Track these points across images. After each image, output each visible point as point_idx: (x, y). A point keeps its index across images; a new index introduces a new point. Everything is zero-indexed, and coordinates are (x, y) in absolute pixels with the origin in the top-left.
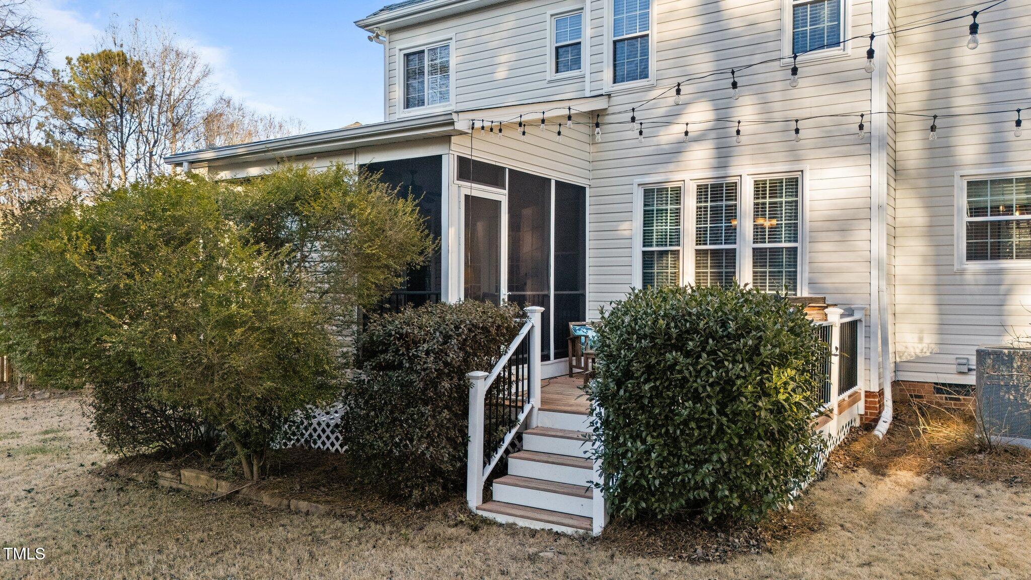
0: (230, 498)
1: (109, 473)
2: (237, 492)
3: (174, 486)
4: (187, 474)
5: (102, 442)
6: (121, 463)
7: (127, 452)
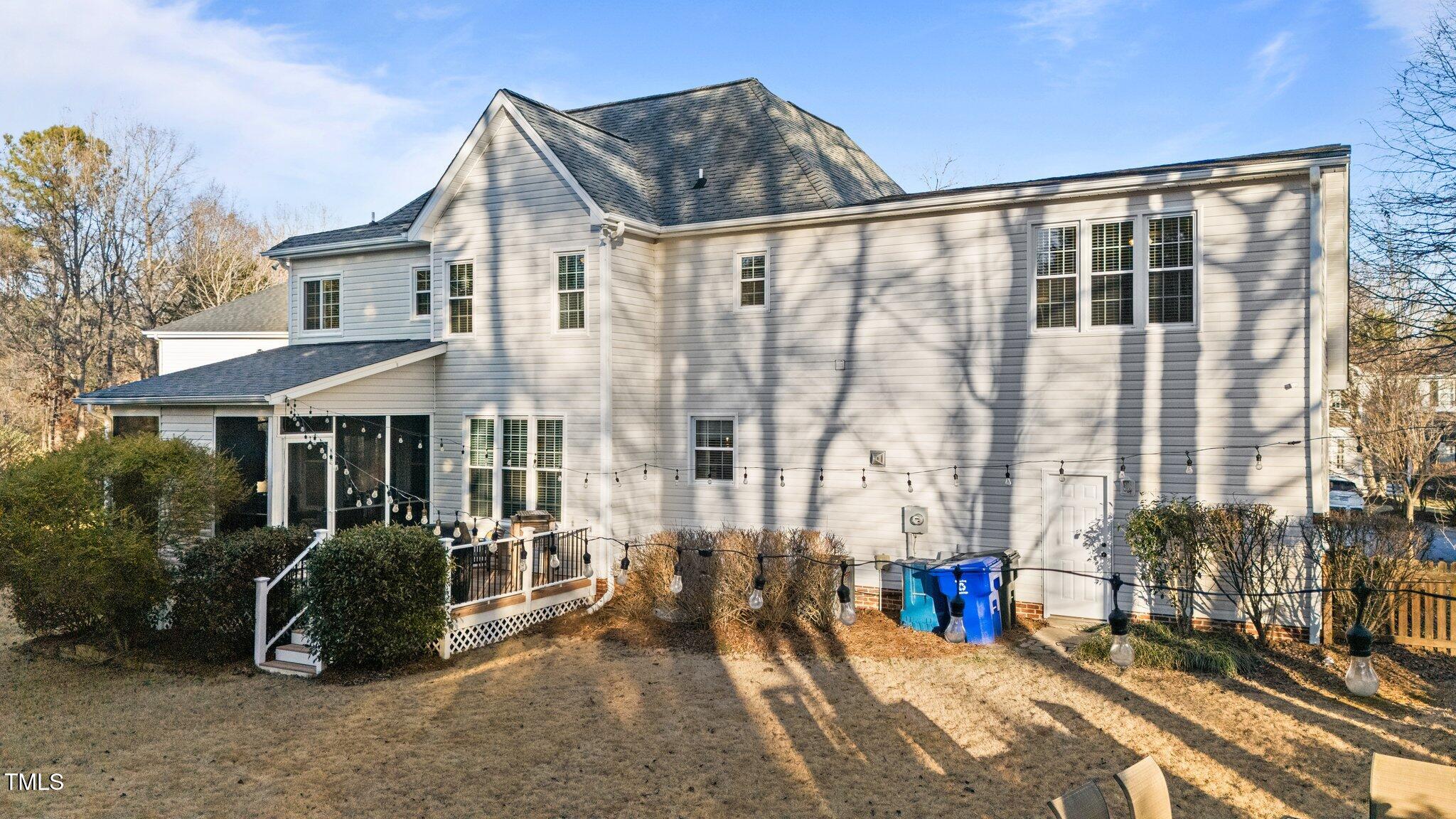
0: (105, 664)
1: (26, 649)
2: (111, 660)
3: (71, 656)
4: (80, 649)
5: (20, 626)
6: (34, 642)
7: (39, 633)
